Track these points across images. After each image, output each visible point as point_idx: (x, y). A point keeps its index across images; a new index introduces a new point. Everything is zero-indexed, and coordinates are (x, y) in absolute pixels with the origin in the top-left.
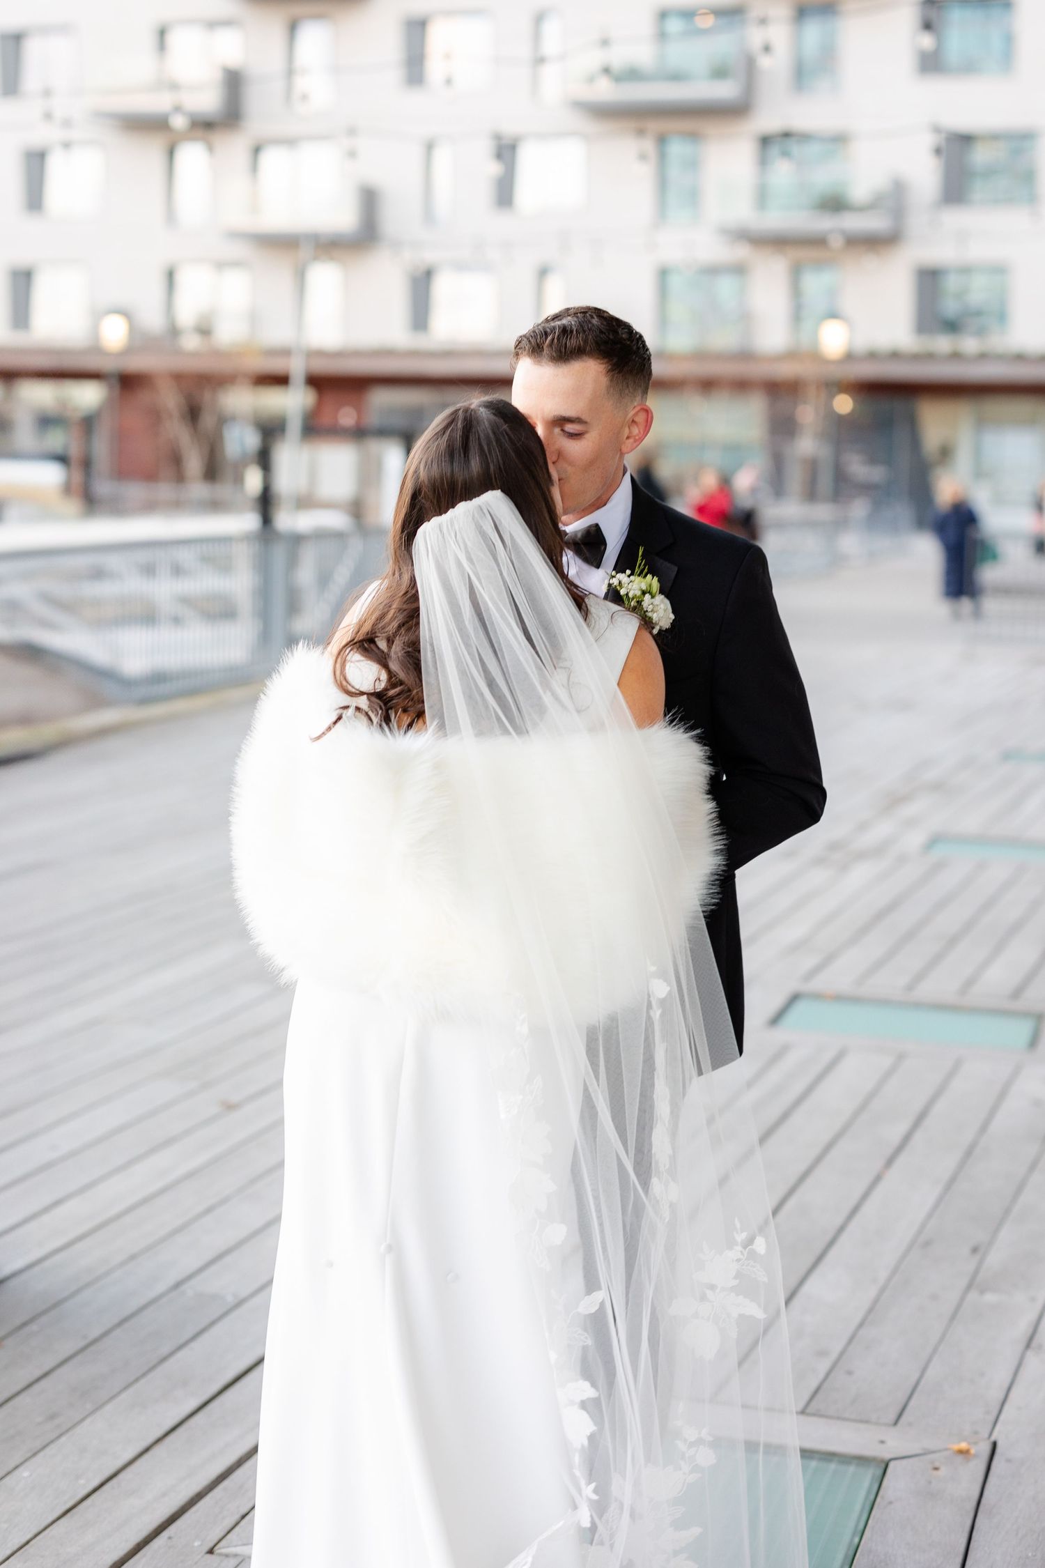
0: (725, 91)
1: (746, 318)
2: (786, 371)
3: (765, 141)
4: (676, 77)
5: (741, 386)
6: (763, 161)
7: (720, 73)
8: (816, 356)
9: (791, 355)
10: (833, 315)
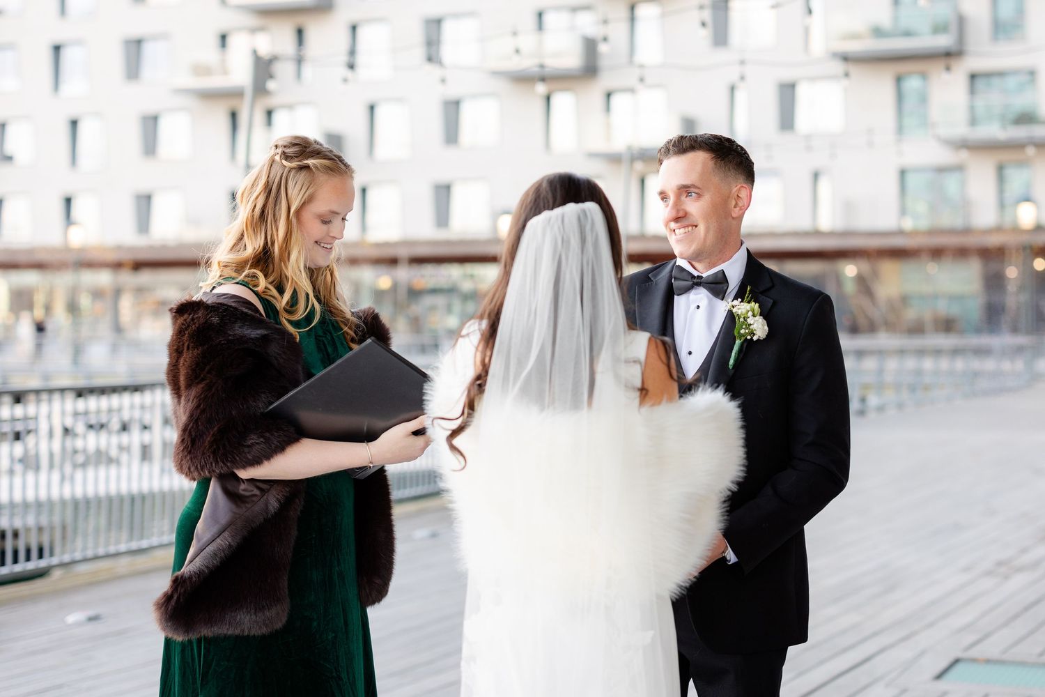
0: (944, 41)
1: (965, 204)
2: (994, 241)
3: (973, 77)
4: (908, 34)
5: (962, 253)
6: (972, 91)
7: (939, 29)
8: (1016, 230)
9: (998, 229)
10: (1028, 200)
